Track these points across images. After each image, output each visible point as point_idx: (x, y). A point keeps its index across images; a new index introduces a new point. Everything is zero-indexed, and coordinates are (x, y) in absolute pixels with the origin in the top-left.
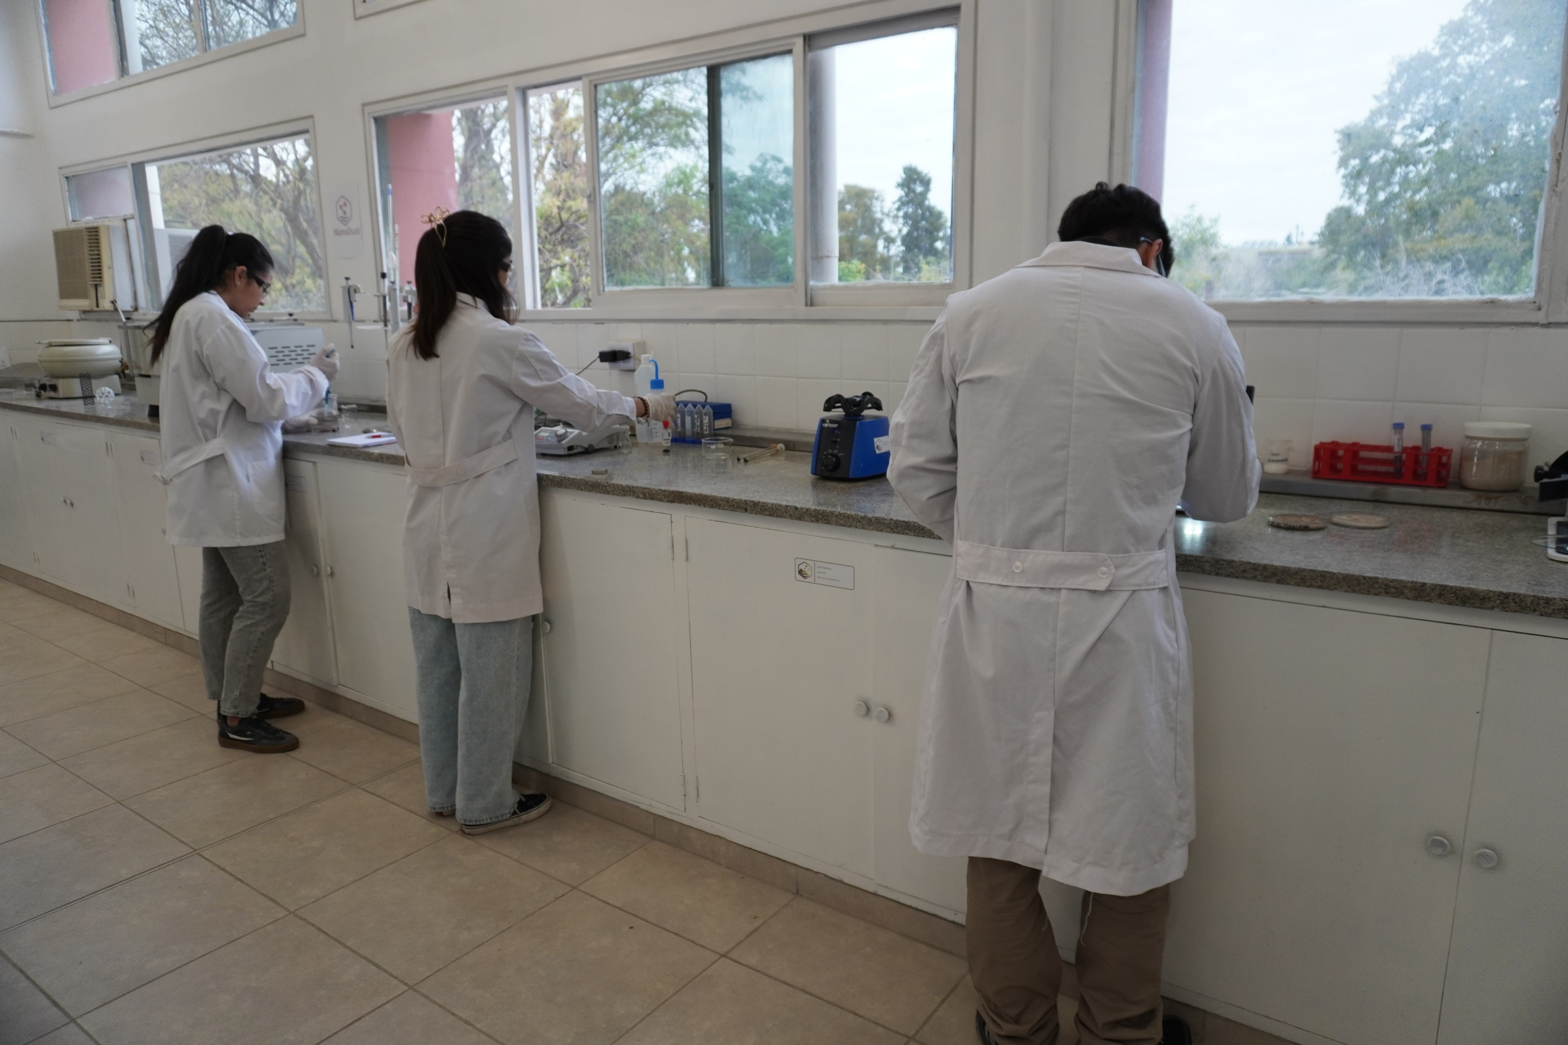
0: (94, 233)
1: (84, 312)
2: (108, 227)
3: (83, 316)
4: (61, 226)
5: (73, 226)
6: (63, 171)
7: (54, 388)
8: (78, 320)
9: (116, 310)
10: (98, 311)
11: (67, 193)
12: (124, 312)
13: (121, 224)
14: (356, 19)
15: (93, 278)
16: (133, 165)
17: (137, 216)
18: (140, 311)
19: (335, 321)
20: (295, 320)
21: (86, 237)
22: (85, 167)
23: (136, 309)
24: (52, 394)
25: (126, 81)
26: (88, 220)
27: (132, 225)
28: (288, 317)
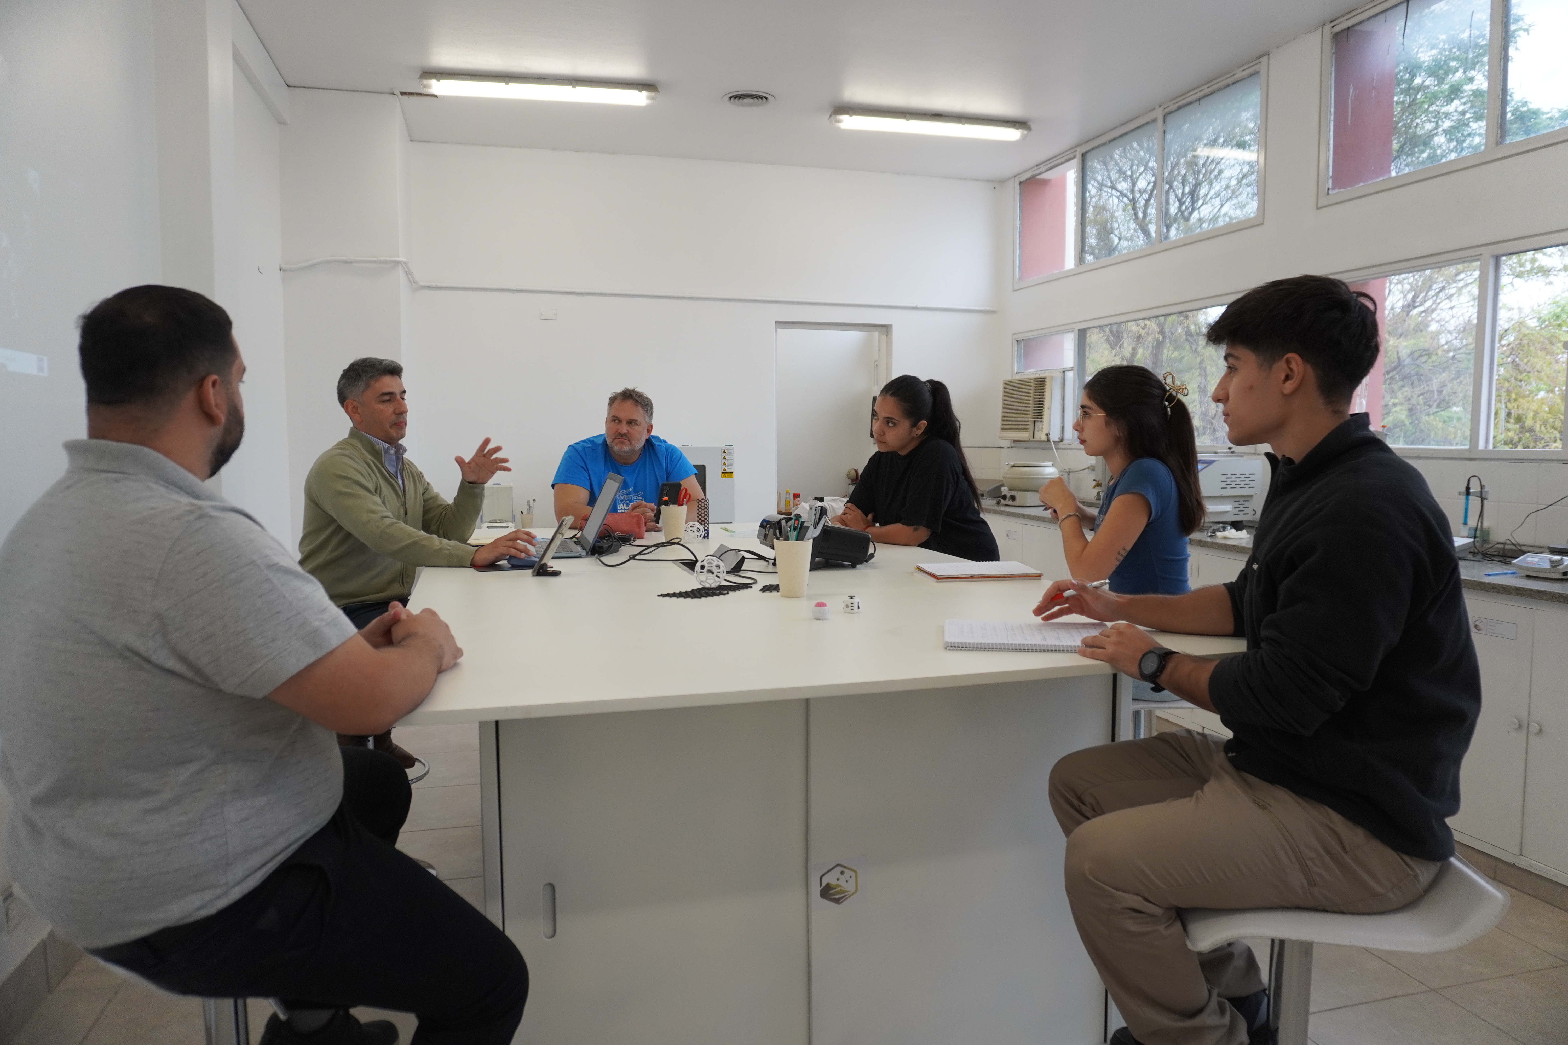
0: (1041, 383)
1: (1015, 441)
2: (1052, 377)
3: (1013, 445)
4: (1008, 378)
5: (1017, 377)
6: (1015, 336)
7: (1013, 498)
8: (1008, 447)
9: (1049, 441)
10: (1033, 441)
11: (1016, 352)
12: (1053, 442)
13: (1061, 375)
14: (1318, 208)
15: (1034, 416)
16: (1079, 330)
17: (1076, 369)
18: (1065, 442)
19: (1258, 454)
20: (1233, 452)
21: (1033, 385)
22: (1035, 333)
23: (1062, 440)
24: (1010, 502)
25: (1083, 268)
26: (1031, 372)
27: (1070, 375)
28: (1228, 450)
